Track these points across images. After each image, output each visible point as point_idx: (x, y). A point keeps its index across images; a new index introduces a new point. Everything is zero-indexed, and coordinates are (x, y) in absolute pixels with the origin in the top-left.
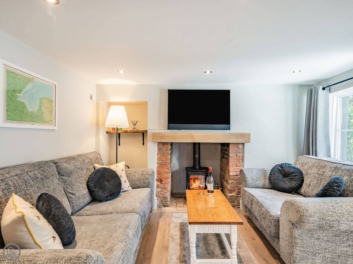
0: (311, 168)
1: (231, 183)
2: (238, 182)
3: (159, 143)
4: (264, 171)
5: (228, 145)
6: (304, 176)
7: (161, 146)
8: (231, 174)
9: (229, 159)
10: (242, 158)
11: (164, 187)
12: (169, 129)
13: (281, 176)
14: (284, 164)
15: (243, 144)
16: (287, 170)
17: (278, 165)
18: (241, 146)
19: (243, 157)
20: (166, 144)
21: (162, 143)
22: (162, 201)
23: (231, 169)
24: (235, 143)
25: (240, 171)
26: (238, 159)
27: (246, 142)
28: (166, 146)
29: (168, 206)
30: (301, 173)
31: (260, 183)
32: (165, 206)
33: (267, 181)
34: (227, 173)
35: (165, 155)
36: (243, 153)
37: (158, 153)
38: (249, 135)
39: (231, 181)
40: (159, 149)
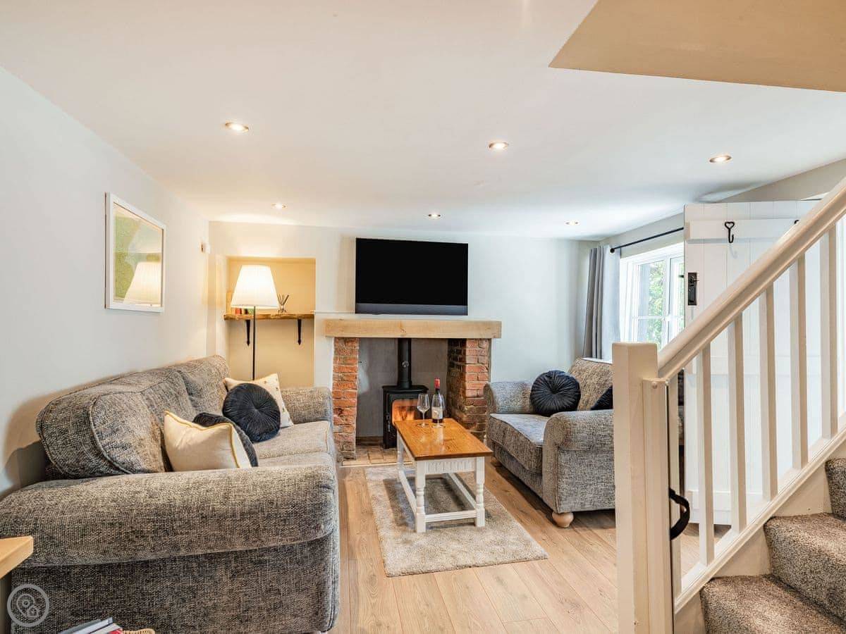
0: (590, 376)
1: (469, 411)
2: (480, 409)
3: (337, 339)
4: (523, 385)
5: (463, 342)
6: (582, 390)
7: (341, 344)
8: (469, 394)
9: (464, 367)
10: (487, 366)
11: (346, 422)
12: (357, 312)
13: (548, 392)
14: (552, 372)
15: (489, 340)
16: (557, 381)
17: (544, 374)
18: (485, 345)
19: (489, 364)
20: (352, 341)
21: (343, 338)
22: (343, 449)
23: (468, 385)
24: (476, 339)
25: (485, 387)
26: (480, 368)
27: (495, 337)
28: (350, 344)
29: (353, 459)
30: (577, 385)
31: (517, 405)
32: (348, 459)
33: (528, 401)
34: (461, 393)
35: (349, 362)
36: (490, 357)
37: (335, 359)
38: (499, 324)
39: (469, 407)
40: (337, 351)
